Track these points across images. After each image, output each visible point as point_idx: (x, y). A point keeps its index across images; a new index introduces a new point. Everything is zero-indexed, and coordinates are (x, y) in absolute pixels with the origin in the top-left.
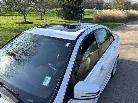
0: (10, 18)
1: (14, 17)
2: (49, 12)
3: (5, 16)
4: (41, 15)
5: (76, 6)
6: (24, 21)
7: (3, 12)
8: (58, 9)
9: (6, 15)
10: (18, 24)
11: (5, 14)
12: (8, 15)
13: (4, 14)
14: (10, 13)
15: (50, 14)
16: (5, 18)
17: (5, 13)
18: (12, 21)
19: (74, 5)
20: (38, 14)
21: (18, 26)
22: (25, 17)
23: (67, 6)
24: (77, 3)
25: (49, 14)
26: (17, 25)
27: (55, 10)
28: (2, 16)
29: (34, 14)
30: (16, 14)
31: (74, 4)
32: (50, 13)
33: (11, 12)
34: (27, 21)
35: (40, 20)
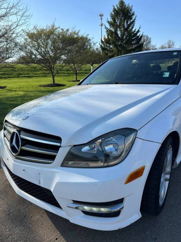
0: (29, 80)
1: (35, 79)
3: (22, 78)
4: (76, 75)
6: (52, 83)
9: (23, 76)
10: (44, 87)
11: (22, 75)
12: (26, 75)
13: (19, 74)
14: (28, 74)
16: (22, 80)
17: (22, 73)
18: (34, 83)
20: (69, 74)
21: (45, 89)
22: (53, 77)
26: (42, 88)
28: (17, 77)
29: (63, 73)
30: (37, 74)
33: (29, 72)
34: (56, 82)
35: (74, 81)
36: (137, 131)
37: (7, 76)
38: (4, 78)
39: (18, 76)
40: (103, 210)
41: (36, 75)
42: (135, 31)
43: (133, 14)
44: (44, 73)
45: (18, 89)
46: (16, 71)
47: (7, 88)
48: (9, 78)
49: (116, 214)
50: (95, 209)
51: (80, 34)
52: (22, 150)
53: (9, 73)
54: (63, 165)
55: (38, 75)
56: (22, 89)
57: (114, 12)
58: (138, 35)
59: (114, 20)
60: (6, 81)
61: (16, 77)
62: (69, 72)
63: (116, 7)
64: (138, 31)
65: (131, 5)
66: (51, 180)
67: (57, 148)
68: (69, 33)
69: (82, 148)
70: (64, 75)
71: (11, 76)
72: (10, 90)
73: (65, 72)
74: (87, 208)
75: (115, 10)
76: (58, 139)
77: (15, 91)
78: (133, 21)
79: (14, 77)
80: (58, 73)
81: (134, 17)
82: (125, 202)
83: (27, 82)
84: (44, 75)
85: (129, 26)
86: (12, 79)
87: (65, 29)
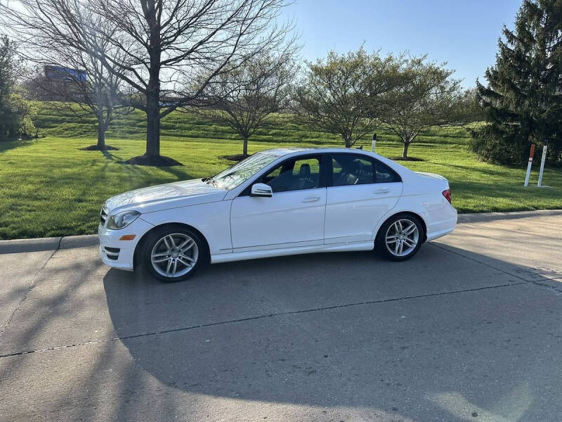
2: (445, 136)
7: (304, 133)
9: (308, 140)
11: (307, 137)
12: (314, 140)
13: (303, 136)
14: (318, 137)
15: (446, 143)
17: (308, 134)
25: (442, 143)
32: (449, 140)
36: (140, 214)
37: (281, 138)
39: (300, 140)
41: (333, 141)
48: (283, 142)
49: (116, 258)
53: (287, 134)
55: (336, 141)
61: (295, 142)
70: (389, 142)
71: (289, 139)
79: (292, 142)
82: (120, 251)
86: (288, 144)
87: (383, 58)
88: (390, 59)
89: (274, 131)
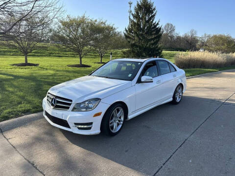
1: (64, 59)
4: (102, 57)
5: (149, 46)
6: (79, 64)
8: (125, 50)
9: (54, 55)
10: (72, 67)
12: (57, 55)
13: (50, 53)
14: (59, 53)
17: (53, 52)
18: (64, 63)
19: (147, 45)
20: (96, 56)
22: (81, 58)
23: (137, 46)
24: (152, 42)
26: (70, 67)
27: (119, 51)
29: (91, 55)
31: (148, 43)
34: (83, 63)
35: (99, 63)
36: (101, 99)
37: (39, 54)
38: (37, 56)
39: (50, 55)
40: (85, 126)
41: (66, 55)
42: (155, 23)
43: (154, 9)
44: (73, 54)
45: (48, 68)
46: (48, 50)
47: (39, 66)
48: (41, 56)
49: (90, 128)
50: (82, 126)
51: (107, 24)
52: (56, 105)
53: (42, 52)
54: (72, 111)
56: (52, 68)
57: (138, 6)
58: (157, 27)
59: (137, 13)
60: (38, 58)
62: (96, 54)
63: (139, 3)
64: (158, 24)
65: (152, 2)
66: (67, 116)
67: (70, 104)
68: (97, 23)
69: (80, 105)
71: (44, 55)
72: (42, 68)
73: (92, 54)
74: (80, 126)
75: (138, 5)
76: (71, 101)
77: (47, 69)
78: (154, 15)
80: (85, 54)
81: (154, 12)
82: (93, 124)
83: (57, 61)
84: (73, 55)
85: (150, 19)
87: (94, 20)
88: (96, 21)
89: (34, 51)
